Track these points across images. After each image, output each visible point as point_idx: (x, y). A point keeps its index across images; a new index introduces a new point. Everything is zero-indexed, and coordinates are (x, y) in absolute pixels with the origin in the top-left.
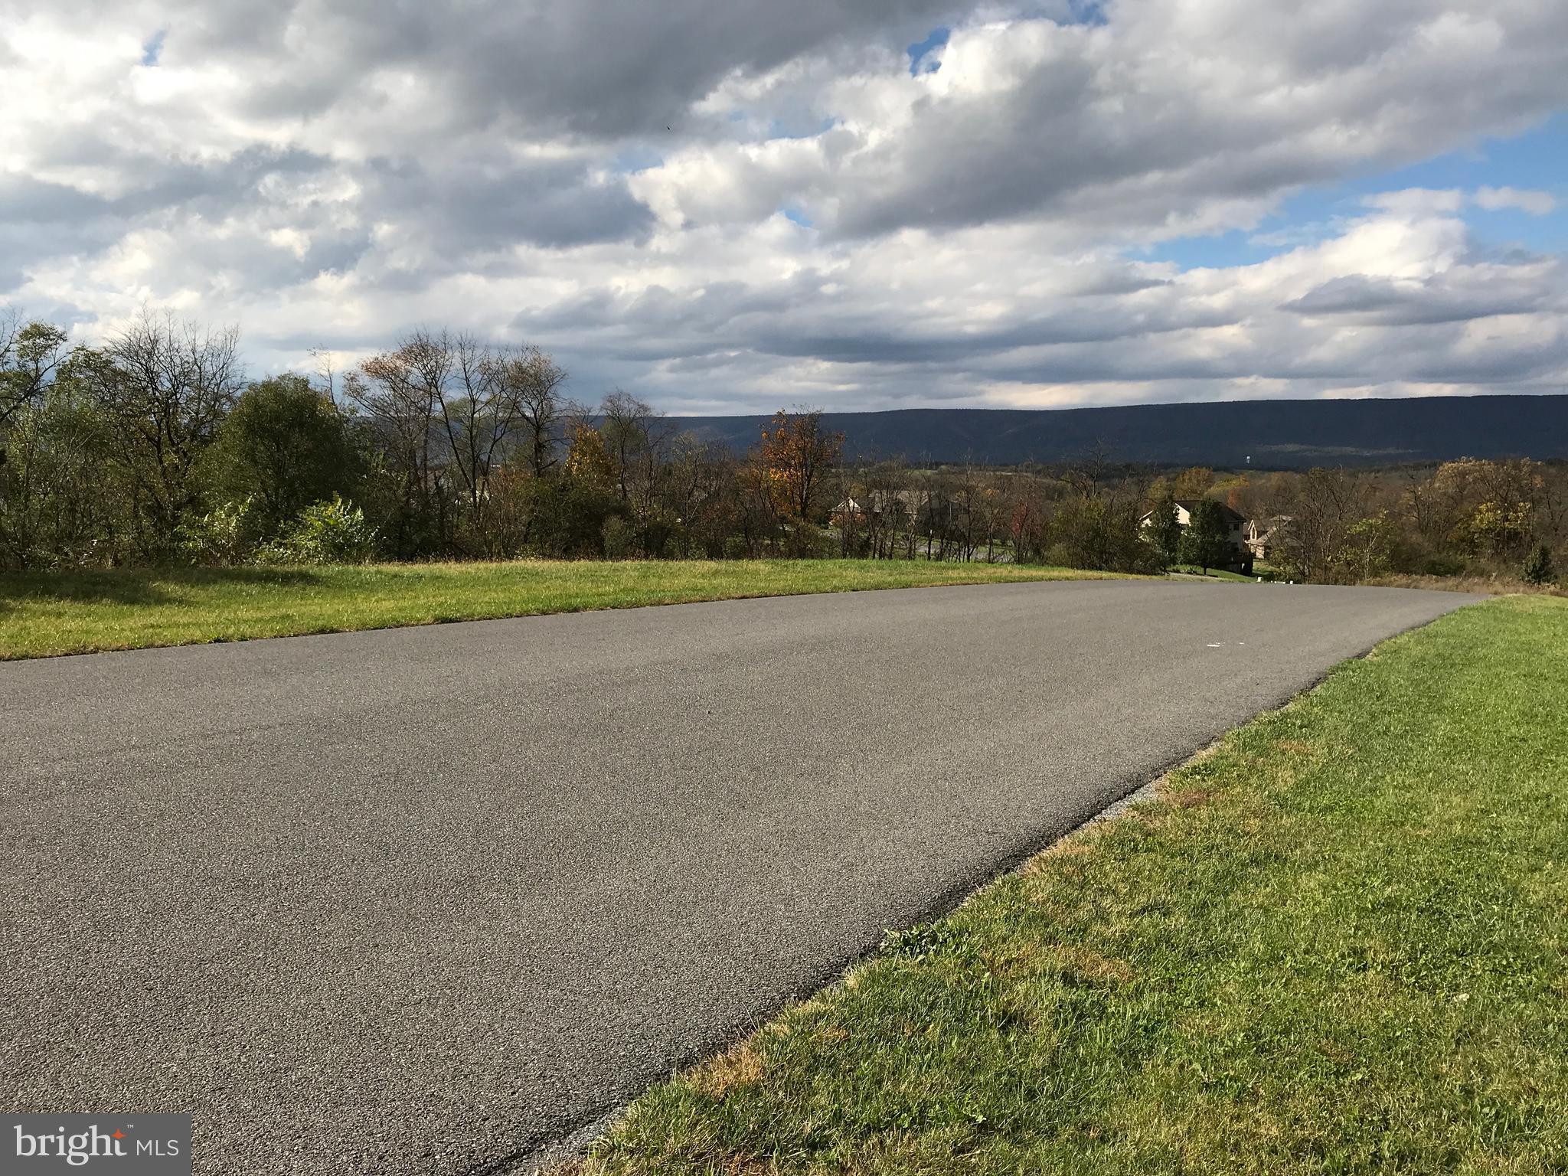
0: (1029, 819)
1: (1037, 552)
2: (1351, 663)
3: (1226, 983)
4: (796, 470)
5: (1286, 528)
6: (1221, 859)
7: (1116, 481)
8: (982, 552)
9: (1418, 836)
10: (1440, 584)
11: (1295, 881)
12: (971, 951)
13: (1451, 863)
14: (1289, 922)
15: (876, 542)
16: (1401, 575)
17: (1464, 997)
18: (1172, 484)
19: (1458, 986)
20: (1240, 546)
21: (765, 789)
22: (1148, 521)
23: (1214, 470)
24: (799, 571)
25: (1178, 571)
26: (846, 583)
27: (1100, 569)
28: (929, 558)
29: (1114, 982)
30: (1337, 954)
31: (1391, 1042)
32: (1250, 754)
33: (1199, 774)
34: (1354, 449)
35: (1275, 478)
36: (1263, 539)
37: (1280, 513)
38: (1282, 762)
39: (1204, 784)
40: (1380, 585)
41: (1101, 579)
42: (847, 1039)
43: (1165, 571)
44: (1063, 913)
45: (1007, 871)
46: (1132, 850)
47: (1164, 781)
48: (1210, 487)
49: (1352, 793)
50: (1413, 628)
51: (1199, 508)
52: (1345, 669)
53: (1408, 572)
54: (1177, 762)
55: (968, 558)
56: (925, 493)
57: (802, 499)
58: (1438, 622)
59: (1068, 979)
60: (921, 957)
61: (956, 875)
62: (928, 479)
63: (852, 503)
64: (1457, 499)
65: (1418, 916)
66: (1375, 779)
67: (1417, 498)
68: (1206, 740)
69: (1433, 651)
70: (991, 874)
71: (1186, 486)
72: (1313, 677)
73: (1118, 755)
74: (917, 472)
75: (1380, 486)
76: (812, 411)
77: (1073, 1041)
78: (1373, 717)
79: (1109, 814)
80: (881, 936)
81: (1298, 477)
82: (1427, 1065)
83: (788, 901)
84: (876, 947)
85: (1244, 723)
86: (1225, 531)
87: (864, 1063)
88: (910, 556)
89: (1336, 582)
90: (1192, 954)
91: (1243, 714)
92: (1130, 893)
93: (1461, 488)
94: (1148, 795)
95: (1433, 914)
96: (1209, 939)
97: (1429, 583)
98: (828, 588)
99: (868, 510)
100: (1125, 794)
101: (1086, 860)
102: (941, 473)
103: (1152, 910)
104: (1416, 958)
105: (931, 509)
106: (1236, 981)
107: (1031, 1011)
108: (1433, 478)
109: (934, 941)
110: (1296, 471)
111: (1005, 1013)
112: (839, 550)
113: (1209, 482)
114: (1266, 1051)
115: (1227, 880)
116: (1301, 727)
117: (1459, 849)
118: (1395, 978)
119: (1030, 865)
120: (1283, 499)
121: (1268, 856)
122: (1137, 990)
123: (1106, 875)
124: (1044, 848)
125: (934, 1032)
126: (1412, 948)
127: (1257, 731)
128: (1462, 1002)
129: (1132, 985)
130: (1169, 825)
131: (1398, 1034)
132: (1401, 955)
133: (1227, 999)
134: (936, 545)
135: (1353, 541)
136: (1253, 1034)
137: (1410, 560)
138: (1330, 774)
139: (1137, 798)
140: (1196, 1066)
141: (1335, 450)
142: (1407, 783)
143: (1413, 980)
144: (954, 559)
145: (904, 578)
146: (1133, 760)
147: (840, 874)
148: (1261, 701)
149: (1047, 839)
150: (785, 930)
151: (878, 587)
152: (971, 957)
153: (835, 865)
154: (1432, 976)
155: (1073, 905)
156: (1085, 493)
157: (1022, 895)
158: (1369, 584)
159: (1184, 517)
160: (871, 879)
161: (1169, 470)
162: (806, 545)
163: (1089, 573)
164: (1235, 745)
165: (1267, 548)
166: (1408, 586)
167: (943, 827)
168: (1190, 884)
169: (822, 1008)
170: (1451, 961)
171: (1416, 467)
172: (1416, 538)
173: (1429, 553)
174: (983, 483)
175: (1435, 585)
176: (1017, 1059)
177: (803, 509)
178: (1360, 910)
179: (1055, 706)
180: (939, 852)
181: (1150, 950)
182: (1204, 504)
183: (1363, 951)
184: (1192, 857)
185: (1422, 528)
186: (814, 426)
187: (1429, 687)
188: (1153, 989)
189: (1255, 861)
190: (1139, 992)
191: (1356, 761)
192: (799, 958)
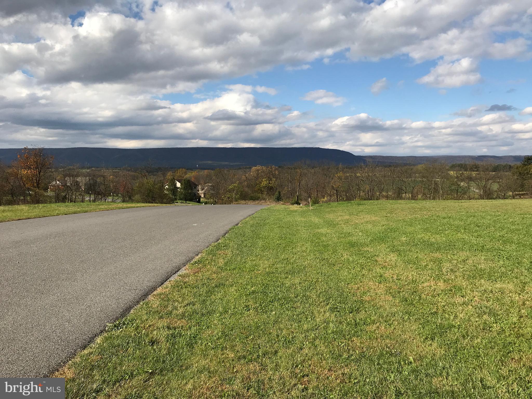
0: (147, 284)
1: (130, 198)
2: (235, 227)
3: (214, 321)
4: (34, 170)
5: (210, 188)
6: (207, 287)
7: (155, 173)
8: (110, 199)
9: (258, 273)
10: (254, 203)
11: (228, 290)
12: (137, 325)
13: (267, 279)
14: (228, 301)
15: (69, 197)
16: (243, 201)
17: (274, 313)
18: (174, 174)
19: (272, 310)
20: (196, 194)
21: (50, 286)
22: (167, 186)
23: (187, 169)
24: (40, 209)
25: (178, 203)
26: (62, 212)
27: (152, 203)
28: (90, 202)
29: (182, 326)
30: (242, 308)
31: (258, 327)
32: (211, 256)
33: (197, 263)
34: (228, 163)
35: (206, 172)
36: (203, 191)
37: (208, 183)
38: (220, 257)
39: (199, 266)
40: (237, 204)
41: (154, 206)
42: (101, 358)
43: (173, 203)
44: (163, 309)
45: (143, 300)
46: (181, 288)
47: (187, 266)
48: (186, 175)
49: (240, 264)
50: (249, 216)
51: (183, 182)
52: (233, 229)
53: (245, 200)
54: (190, 261)
55: (105, 201)
56: (88, 178)
57: (37, 181)
58: (256, 213)
59: (169, 328)
60: (121, 330)
61: (127, 304)
62: (88, 173)
63: (58, 182)
64: (257, 178)
65: (261, 294)
66: (245, 259)
67: (246, 177)
68: (197, 253)
69: (255, 222)
70: (138, 302)
71: (178, 174)
72: (225, 232)
73: (171, 261)
74: (84, 170)
75: (236, 174)
76: (39, 147)
77: (173, 344)
78: (242, 242)
79: (172, 279)
80: (105, 326)
81: (212, 171)
82: (267, 331)
83: (69, 321)
84: (105, 330)
85: (207, 247)
86: (192, 189)
87: (109, 364)
88: (83, 201)
89: (225, 204)
90: (203, 315)
91: (207, 245)
92: (182, 301)
93: (258, 175)
94: (183, 271)
95: (265, 293)
96: (207, 310)
97: (251, 203)
98: (55, 214)
99: (65, 185)
100: (176, 272)
101: (168, 293)
102: (92, 170)
103: (189, 304)
104: (261, 305)
105: (90, 184)
106: (217, 320)
107: (159, 339)
108: (250, 171)
109: (124, 324)
110: (212, 169)
111: (151, 341)
112: (53, 200)
113: (186, 173)
114: (227, 336)
115: (210, 292)
116: (224, 247)
117: (268, 275)
118: (257, 311)
119: (150, 297)
120: (208, 179)
121: (220, 284)
122: (189, 327)
123: (174, 296)
124: (154, 292)
125: (130, 350)
126: (260, 302)
127: (212, 249)
128: (274, 314)
129: (188, 326)
130: (191, 280)
131: (260, 325)
132: (258, 305)
133: (215, 325)
134: (92, 197)
135: (230, 191)
136: (223, 332)
137: (246, 196)
138: (233, 259)
139: (180, 273)
140: (210, 344)
141: (224, 163)
142: (253, 259)
143: (261, 310)
144: (100, 202)
145: (84, 209)
146: (177, 261)
147: (86, 310)
148: (211, 240)
149: (154, 289)
150: (70, 330)
151: (75, 213)
152: (137, 327)
153: (83, 307)
154: (266, 309)
155: (166, 307)
156: (146, 178)
157: (150, 306)
158: (235, 204)
159: (178, 185)
160: (97, 310)
161: (173, 169)
162: (39, 199)
163: (150, 204)
164: (206, 254)
165: (204, 194)
166: (245, 204)
167: (119, 290)
168: (199, 295)
169: (91, 350)
170: (270, 304)
171: (246, 168)
172: (246, 189)
173: (250, 194)
174: (109, 174)
175: (253, 203)
176: (157, 353)
177: (38, 185)
178: (246, 295)
179: (148, 248)
180: (119, 298)
181: (191, 316)
182: (185, 180)
183: (248, 306)
184: (199, 288)
185: (248, 186)
186: (41, 153)
187: (256, 232)
188: (194, 326)
189: (216, 286)
190: (190, 328)
191: (239, 255)
192: (78, 338)
